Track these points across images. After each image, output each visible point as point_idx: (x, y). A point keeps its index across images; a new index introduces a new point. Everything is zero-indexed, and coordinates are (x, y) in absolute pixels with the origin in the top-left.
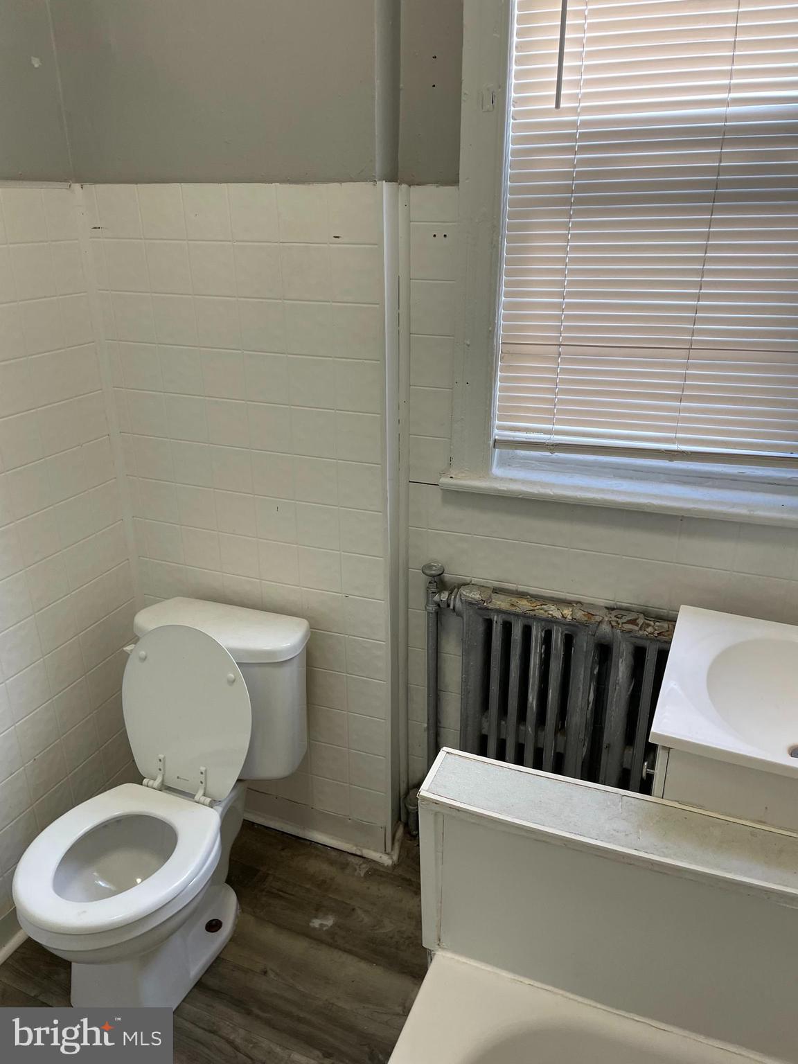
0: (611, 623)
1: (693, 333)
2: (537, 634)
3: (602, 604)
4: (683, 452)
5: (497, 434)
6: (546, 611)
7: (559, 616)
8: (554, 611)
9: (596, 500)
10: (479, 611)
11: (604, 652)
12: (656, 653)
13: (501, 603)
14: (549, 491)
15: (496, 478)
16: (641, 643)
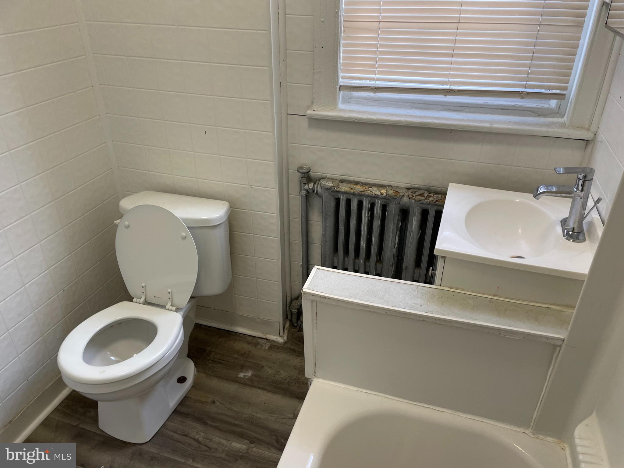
0: (409, 196)
2: (366, 205)
3: (403, 186)
4: (453, 90)
5: (342, 82)
6: (371, 192)
7: (379, 194)
8: (376, 191)
9: (402, 121)
10: (332, 193)
11: (405, 213)
12: (434, 212)
13: (345, 188)
14: (373, 117)
15: (341, 110)
16: (425, 207)
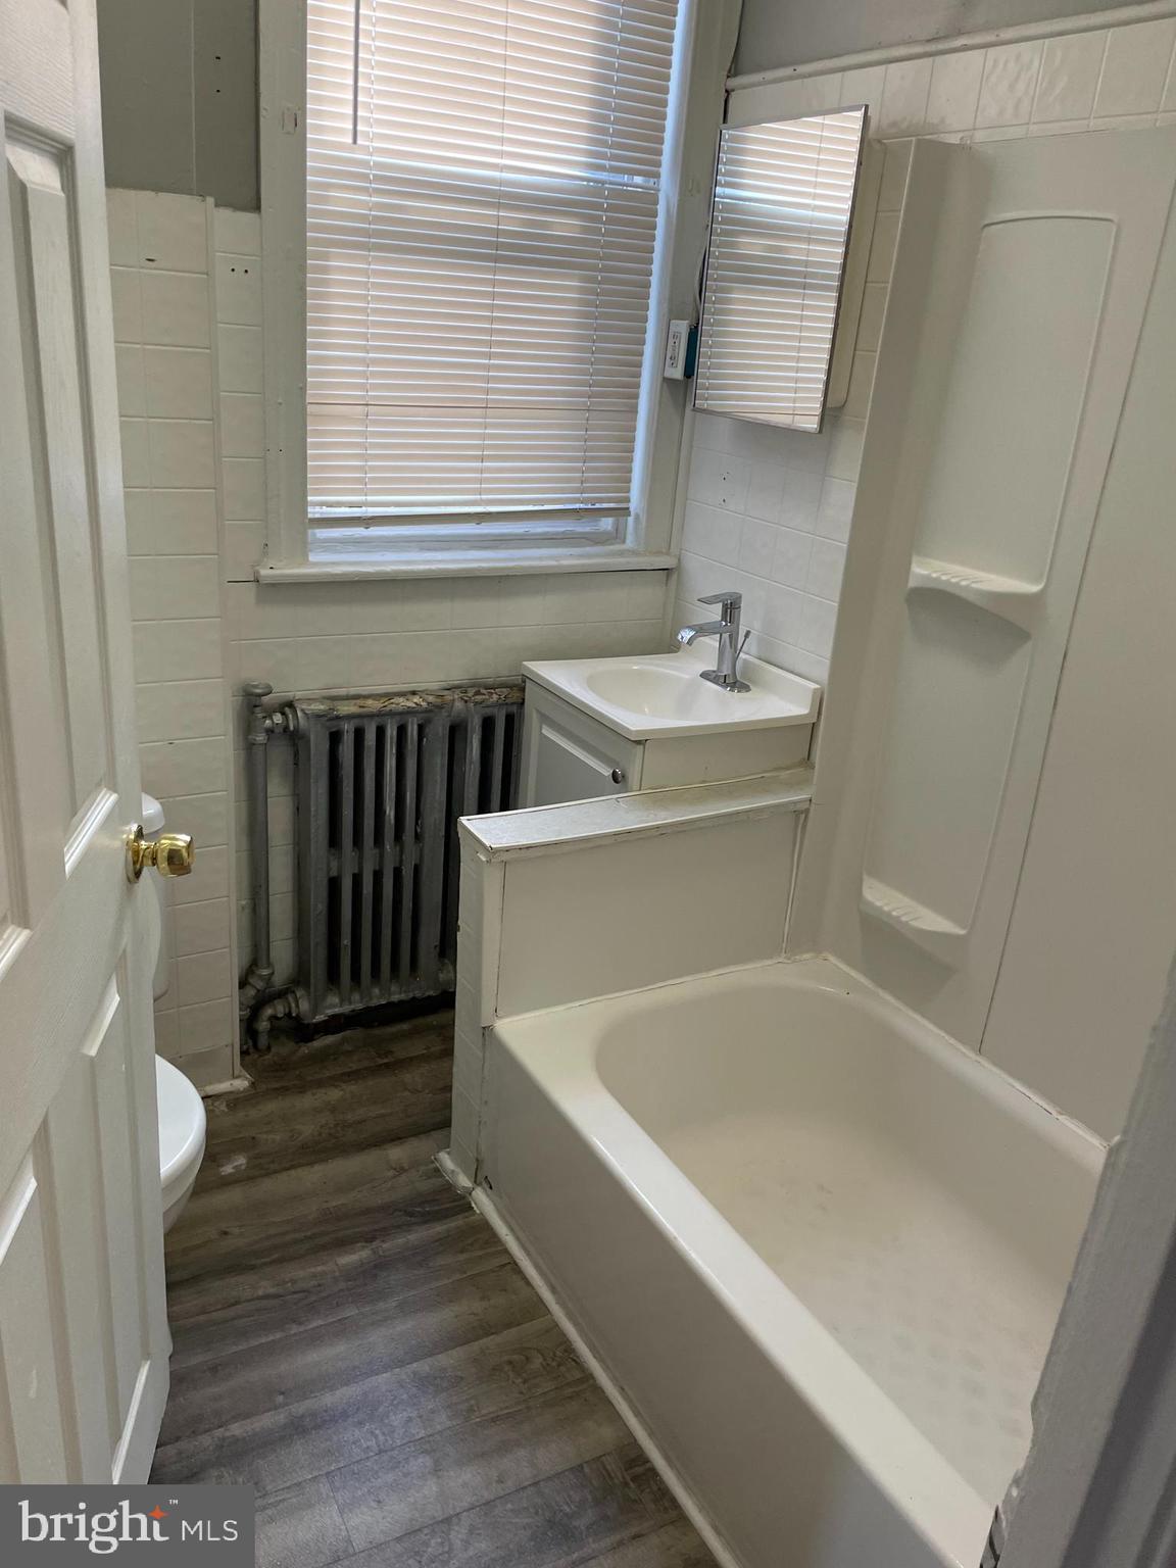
0: (462, 699)
1: (487, 391)
2: (391, 732)
3: (436, 688)
4: (490, 514)
6: (396, 705)
7: (412, 706)
8: (403, 703)
9: (433, 571)
10: (328, 723)
11: (457, 731)
12: (504, 718)
13: (346, 708)
16: (489, 711)
